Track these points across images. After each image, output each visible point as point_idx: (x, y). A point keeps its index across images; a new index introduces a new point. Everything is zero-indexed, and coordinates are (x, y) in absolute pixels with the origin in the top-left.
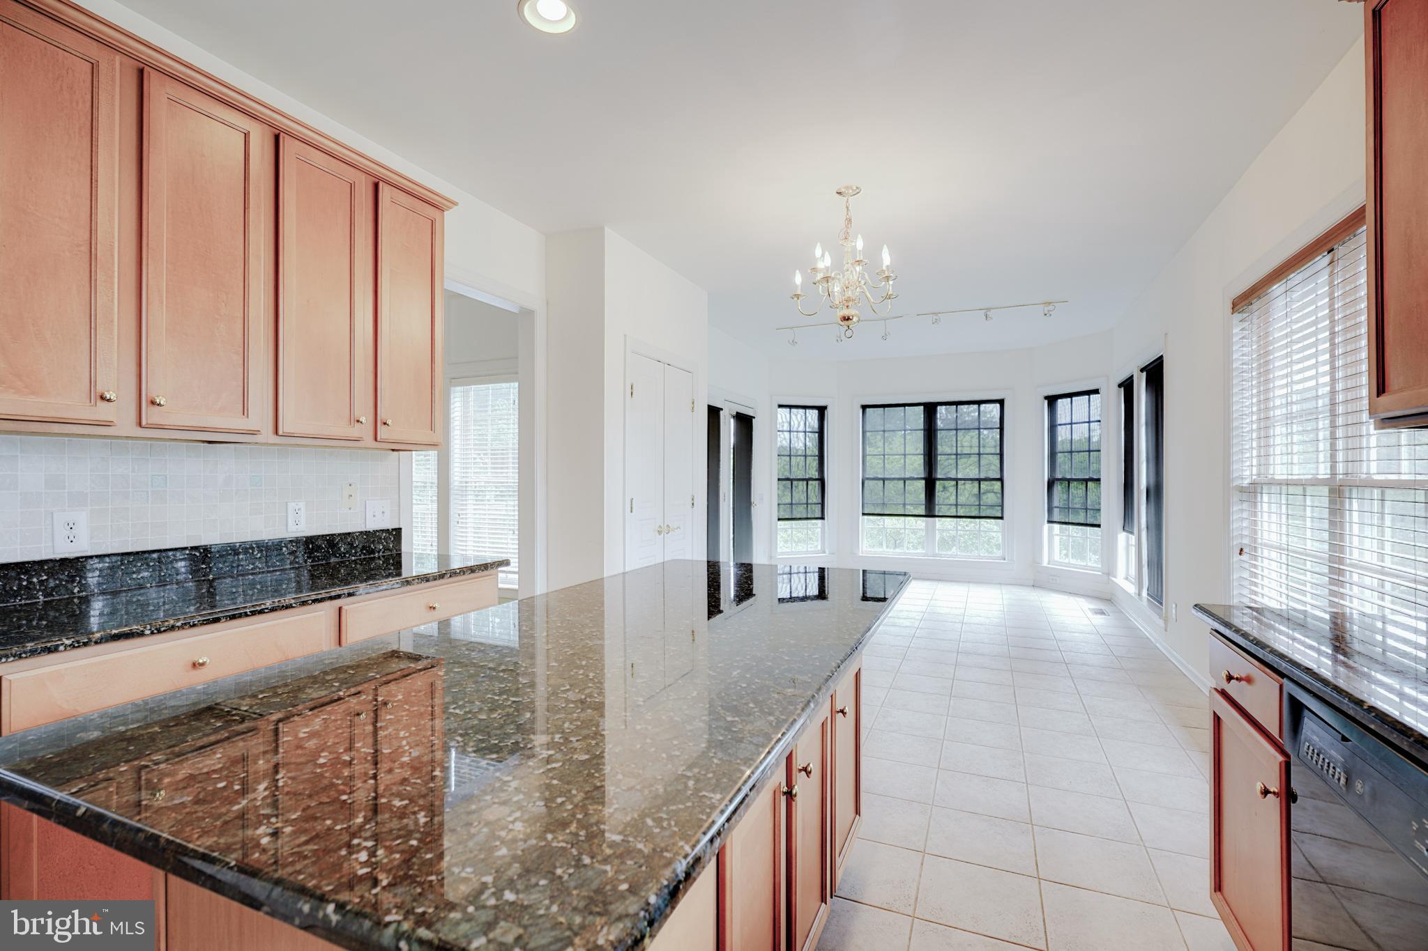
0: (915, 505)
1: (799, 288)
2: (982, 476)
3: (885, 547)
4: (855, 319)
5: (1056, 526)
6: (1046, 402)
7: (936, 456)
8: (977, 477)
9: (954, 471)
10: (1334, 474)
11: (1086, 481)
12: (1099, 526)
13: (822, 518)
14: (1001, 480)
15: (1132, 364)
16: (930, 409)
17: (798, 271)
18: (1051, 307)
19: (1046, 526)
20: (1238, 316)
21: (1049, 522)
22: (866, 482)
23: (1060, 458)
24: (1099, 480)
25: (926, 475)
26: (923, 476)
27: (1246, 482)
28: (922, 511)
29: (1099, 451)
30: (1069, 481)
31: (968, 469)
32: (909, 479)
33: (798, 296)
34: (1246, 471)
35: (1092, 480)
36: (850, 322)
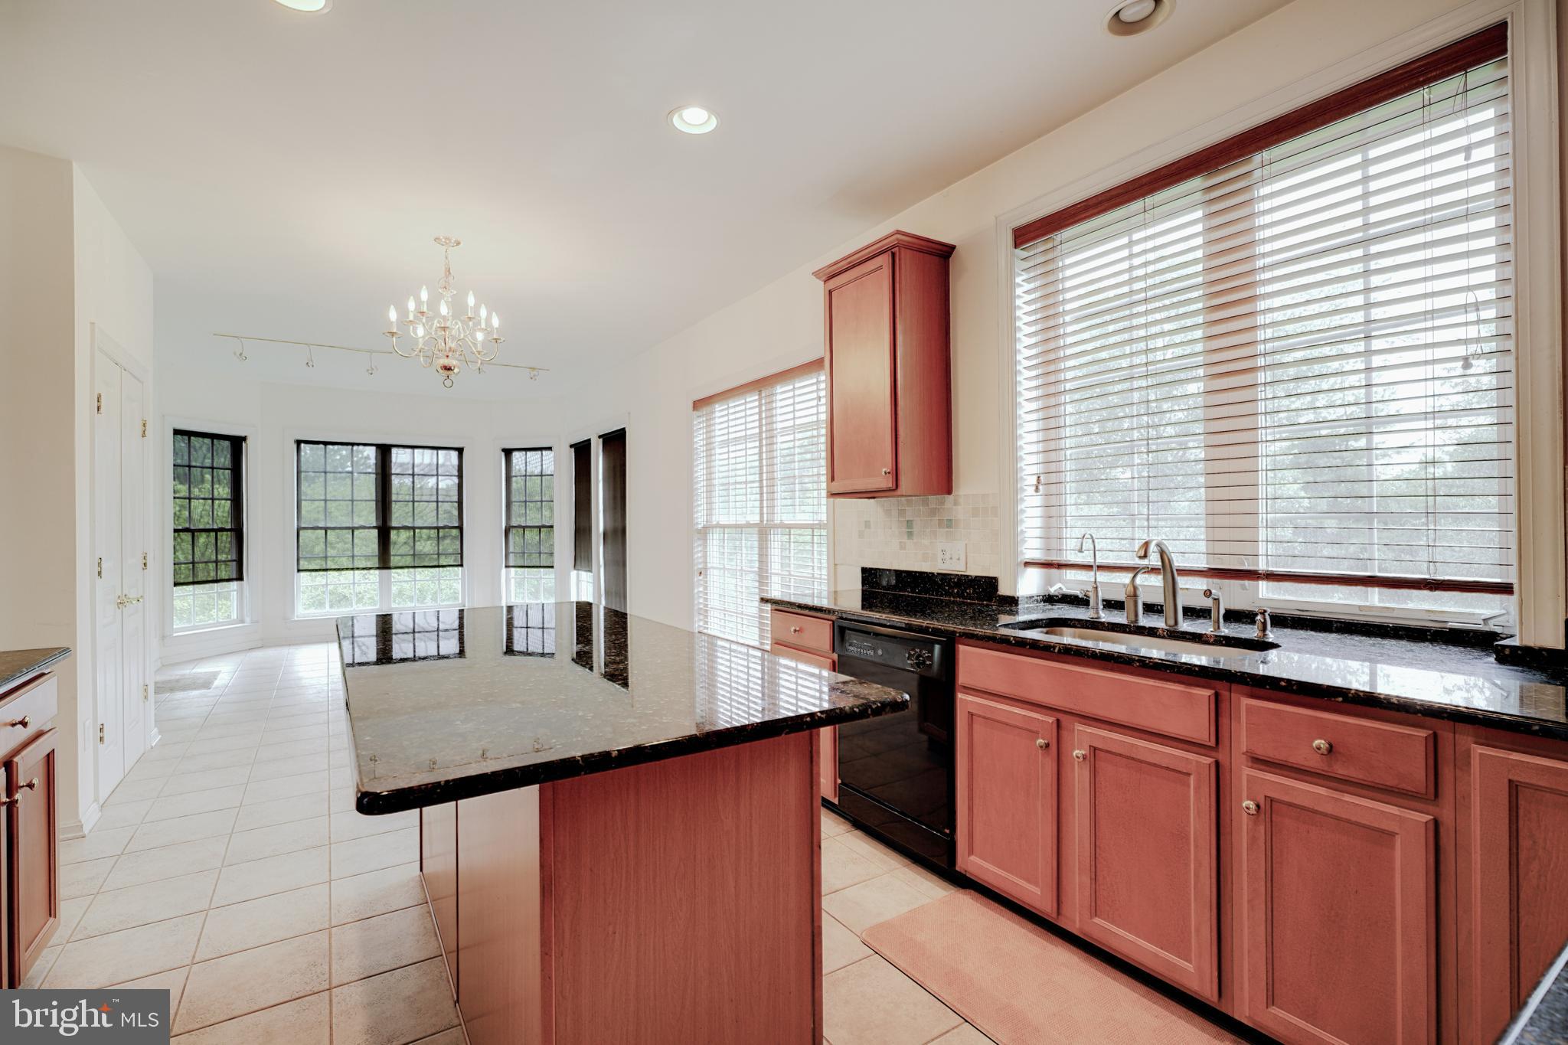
0: (367, 557)
1: (395, 325)
2: (441, 525)
3: (327, 605)
4: (456, 370)
5: (513, 570)
6: (503, 454)
7: (390, 502)
8: (435, 525)
9: (411, 519)
10: (762, 521)
11: (540, 528)
12: (552, 567)
13: (240, 578)
14: (460, 528)
15: (593, 430)
16: (384, 451)
17: (392, 307)
18: (535, 373)
19: (504, 570)
20: (696, 413)
21: (506, 567)
22: (301, 532)
23: (515, 508)
24: (552, 527)
25: (380, 524)
26: (375, 524)
27: (700, 526)
28: (375, 562)
29: (552, 501)
30: (524, 528)
31: (427, 516)
32: (358, 528)
33: (393, 334)
34: (700, 519)
35: (544, 526)
36: (450, 372)
